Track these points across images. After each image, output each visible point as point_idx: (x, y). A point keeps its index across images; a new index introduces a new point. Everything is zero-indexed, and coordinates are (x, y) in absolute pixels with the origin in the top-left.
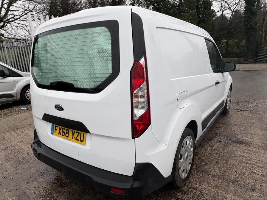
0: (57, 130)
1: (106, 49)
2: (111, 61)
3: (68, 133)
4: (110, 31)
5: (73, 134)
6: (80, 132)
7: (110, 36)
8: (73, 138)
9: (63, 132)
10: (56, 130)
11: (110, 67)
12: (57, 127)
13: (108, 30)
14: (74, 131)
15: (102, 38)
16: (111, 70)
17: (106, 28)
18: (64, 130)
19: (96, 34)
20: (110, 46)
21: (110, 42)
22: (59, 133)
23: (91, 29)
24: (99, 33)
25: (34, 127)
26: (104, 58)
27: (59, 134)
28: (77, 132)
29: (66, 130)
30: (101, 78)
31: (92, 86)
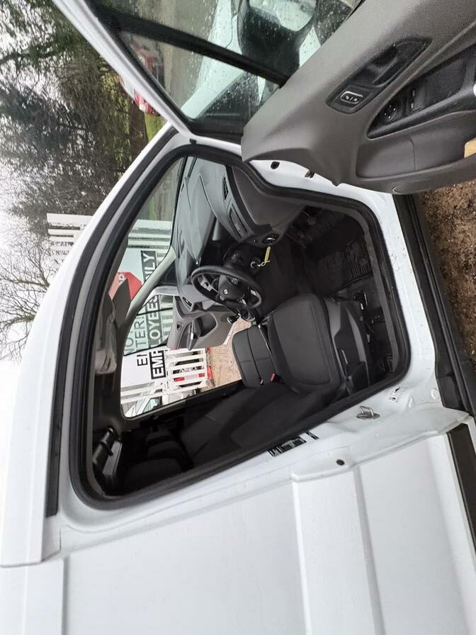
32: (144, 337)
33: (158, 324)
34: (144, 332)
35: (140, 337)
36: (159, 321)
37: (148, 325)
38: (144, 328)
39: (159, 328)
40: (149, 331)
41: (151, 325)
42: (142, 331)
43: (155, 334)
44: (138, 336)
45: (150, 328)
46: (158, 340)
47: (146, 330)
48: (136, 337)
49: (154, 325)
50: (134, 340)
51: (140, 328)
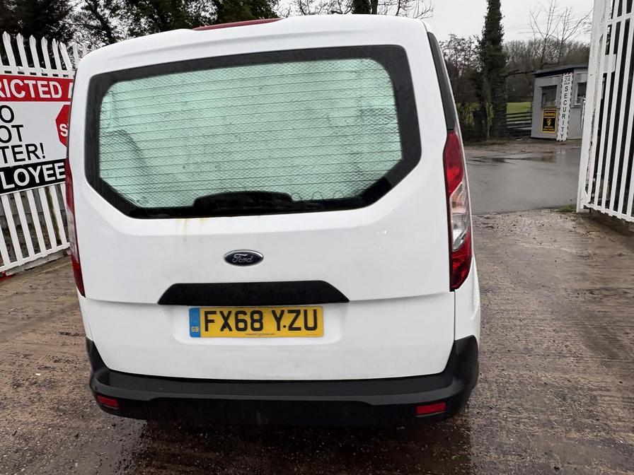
0: (212, 321)
1: (381, 107)
2: (398, 134)
3: (260, 321)
4: (387, 68)
5: (278, 320)
6: (302, 308)
7: (389, 79)
8: (279, 329)
9: (238, 321)
10: (208, 321)
11: (398, 146)
12: (214, 313)
13: (379, 65)
14: (278, 310)
15: (365, 84)
16: (400, 153)
17: (375, 62)
18: (241, 317)
19: (350, 74)
20: (392, 101)
21: (391, 92)
22: (226, 325)
23: (333, 62)
24: (356, 72)
25: (84, 335)
26: (377, 127)
27: (222, 330)
28: (290, 312)
29: (249, 314)
30: (372, 173)
31: (348, 193)
32: (16, 160)
33: (37, 181)
34: (24, 160)
35: (15, 153)
36: (43, 182)
37: (34, 166)
38: (29, 159)
39: (32, 183)
40: (25, 167)
41: (35, 170)
42: (25, 156)
43: (22, 177)
44: (17, 150)
45: (30, 169)
46: (14, 183)
47: (27, 162)
48: (13, 147)
49: (36, 174)
50: (9, 144)
51: (29, 152)
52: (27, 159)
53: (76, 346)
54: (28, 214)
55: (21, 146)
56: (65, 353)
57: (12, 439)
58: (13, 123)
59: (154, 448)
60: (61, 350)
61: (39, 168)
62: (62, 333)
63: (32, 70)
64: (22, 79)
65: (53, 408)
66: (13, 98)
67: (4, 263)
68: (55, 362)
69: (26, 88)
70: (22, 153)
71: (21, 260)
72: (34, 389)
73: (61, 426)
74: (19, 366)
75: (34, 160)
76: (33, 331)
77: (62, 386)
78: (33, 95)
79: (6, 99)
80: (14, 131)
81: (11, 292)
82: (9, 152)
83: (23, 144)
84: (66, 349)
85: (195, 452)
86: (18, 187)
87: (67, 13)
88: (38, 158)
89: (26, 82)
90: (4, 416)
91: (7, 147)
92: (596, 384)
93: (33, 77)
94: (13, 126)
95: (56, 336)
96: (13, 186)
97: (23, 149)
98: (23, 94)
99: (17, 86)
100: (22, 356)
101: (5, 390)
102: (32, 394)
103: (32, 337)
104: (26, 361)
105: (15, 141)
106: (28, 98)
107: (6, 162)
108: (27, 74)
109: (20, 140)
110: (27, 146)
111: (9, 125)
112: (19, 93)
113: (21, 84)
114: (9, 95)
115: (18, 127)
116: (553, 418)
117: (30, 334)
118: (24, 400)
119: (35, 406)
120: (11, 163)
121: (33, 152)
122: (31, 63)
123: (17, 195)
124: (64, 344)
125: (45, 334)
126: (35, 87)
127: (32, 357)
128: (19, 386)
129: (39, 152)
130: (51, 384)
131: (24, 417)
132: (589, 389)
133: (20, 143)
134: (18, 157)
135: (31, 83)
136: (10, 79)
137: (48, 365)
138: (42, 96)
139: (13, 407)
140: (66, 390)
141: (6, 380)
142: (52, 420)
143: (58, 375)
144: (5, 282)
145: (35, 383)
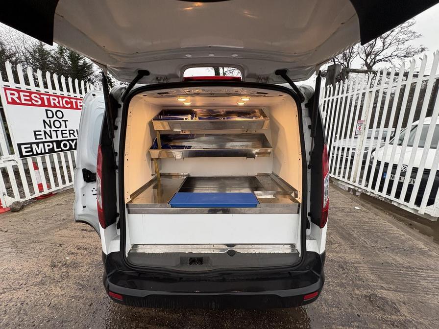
32: (63, 137)
33: (73, 147)
34: (67, 137)
35: (62, 134)
37: (73, 140)
38: (70, 137)
39: (71, 148)
40: (68, 141)
42: (68, 135)
43: (65, 145)
44: (63, 132)
45: (70, 142)
46: (61, 148)
47: (69, 138)
48: (62, 131)
49: (73, 145)
50: (60, 129)
51: (70, 134)
52: (69, 137)
53: (91, 238)
54: (67, 161)
55: (66, 130)
56: (84, 243)
57: (47, 309)
58: (63, 119)
59: (140, 313)
60: (81, 241)
61: (75, 141)
62: (82, 230)
63: (75, 95)
64: (70, 98)
65: (76, 283)
66: (64, 107)
67: (52, 187)
68: (78, 249)
69: (71, 103)
70: (66, 133)
71: (61, 186)
72: (64, 269)
73: (80, 297)
74: (56, 252)
75: (73, 137)
76: (66, 228)
77: (82, 266)
78: (75, 107)
79: (60, 107)
80: (63, 123)
81: (54, 203)
82: (59, 133)
83: (67, 129)
84: (85, 240)
85: (165, 314)
86: (62, 150)
87: (92, 73)
88: (75, 136)
89: (71, 100)
90: (44, 291)
91: (59, 131)
92: (354, 260)
93: (75, 98)
94: (62, 121)
95: (79, 232)
96: (60, 149)
97: (67, 132)
98: (69, 106)
99: (66, 101)
100: (58, 245)
101: (46, 270)
102: (63, 272)
103: (65, 232)
104: (60, 249)
105: (63, 127)
106: (72, 108)
107: (57, 137)
108: (72, 96)
109: (66, 127)
110: (69, 130)
111: (60, 120)
112: (67, 105)
113: (69, 101)
114: (62, 106)
115: (65, 121)
116: (344, 281)
117: (64, 230)
118: (57, 277)
119: (64, 282)
120: (60, 138)
121: (72, 134)
122: (75, 91)
123: (62, 154)
124: (84, 237)
125: (72, 230)
126: (76, 103)
127: (64, 246)
128: (55, 266)
129: (75, 134)
130: (75, 265)
131: (57, 291)
132: (352, 263)
133: (65, 129)
134: (64, 135)
135: (74, 101)
136: (63, 98)
137: (73, 251)
138: (79, 107)
139: (50, 283)
140: (83, 269)
141: (47, 263)
142: (75, 293)
143: (79, 259)
144: (52, 197)
145: (65, 264)
